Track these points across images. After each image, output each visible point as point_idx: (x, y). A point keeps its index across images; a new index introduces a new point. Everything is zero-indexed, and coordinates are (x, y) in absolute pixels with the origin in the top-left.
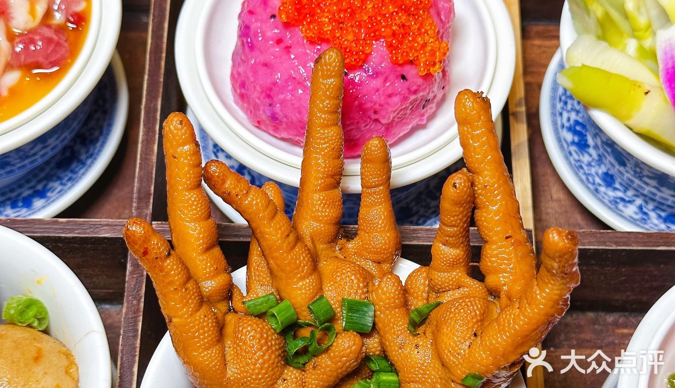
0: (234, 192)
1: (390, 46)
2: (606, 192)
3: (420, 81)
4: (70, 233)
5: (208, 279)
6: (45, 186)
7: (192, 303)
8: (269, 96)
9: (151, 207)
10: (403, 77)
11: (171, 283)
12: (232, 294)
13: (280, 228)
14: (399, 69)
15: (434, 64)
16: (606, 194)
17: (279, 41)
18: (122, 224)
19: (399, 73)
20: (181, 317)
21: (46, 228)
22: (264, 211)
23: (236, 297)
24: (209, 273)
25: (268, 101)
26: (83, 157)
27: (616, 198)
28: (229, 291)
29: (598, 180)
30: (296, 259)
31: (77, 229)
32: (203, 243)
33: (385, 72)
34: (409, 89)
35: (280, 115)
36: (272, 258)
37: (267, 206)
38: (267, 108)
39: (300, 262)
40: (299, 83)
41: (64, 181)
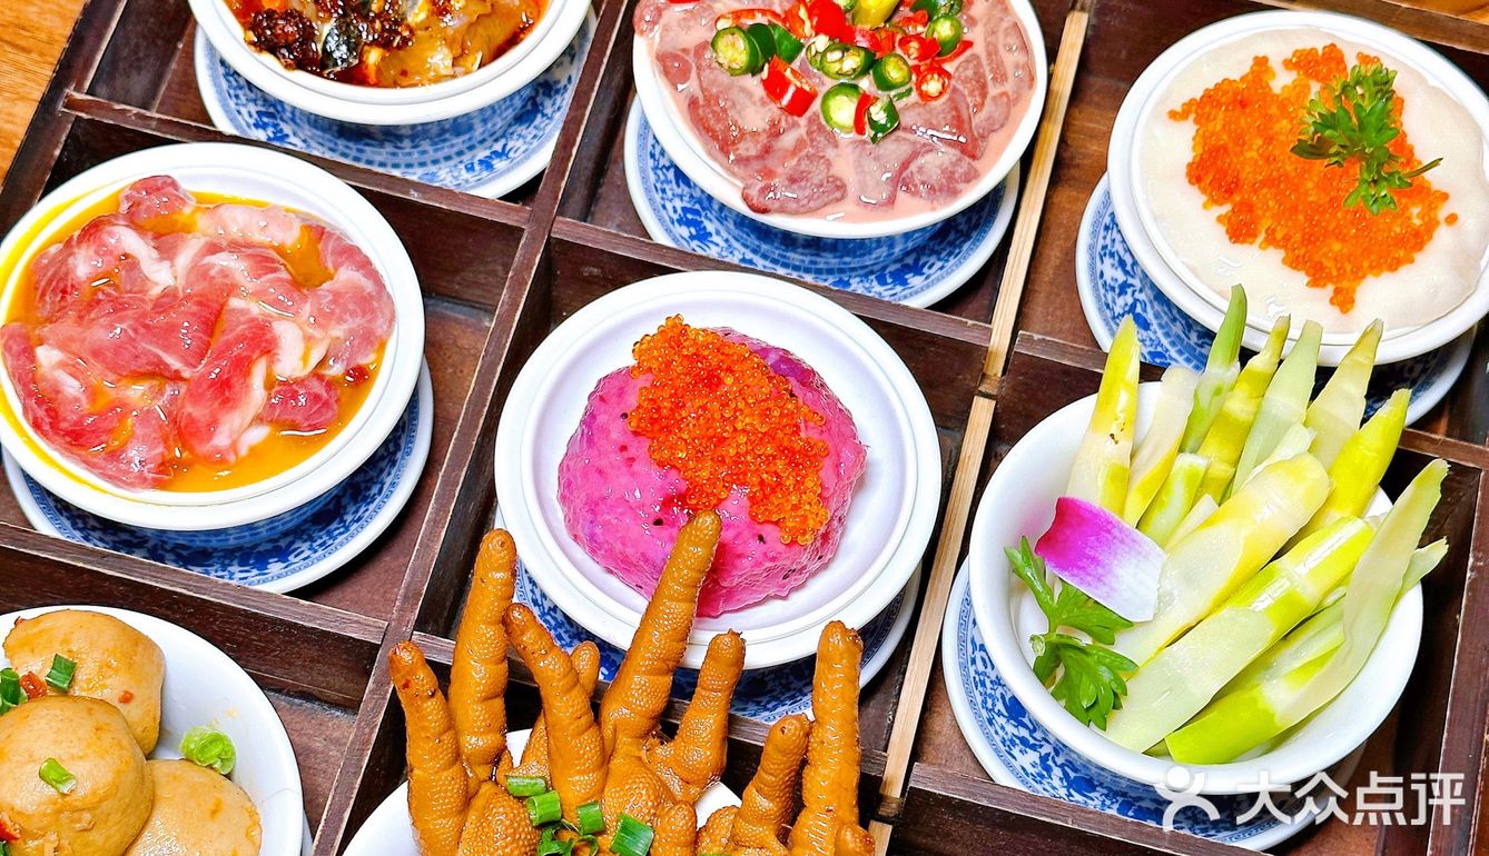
0: (530, 648)
1: (752, 499)
2: (1005, 726)
3: (781, 548)
4: (310, 621)
5: (475, 734)
6: (292, 543)
7: (443, 759)
8: (593, 511)
9: (417, 611)
10: (761, 538)
11: (423, 728)
12: (500, 760)
13: (573, 706)
14: (758, 527)
15: (804, 534)
16: (1003, 728)
17: (623, 448)
18: (377, 625)
19: (755, 532)
20: (425, 770)
21: (281, 608)
22: (559, 680)
23: (504, 764)
24: (479, 728)
25: (589, 517)
26: (349, 518)
27: (1016, 737)
28: (498, 755)
29: (1000, 706)
30: (581, 748)
31: (319, 619)
32: (483, 691)
33: (738, 527)
34: (765, 553)
35: (601, 538)
36: (554, 738)
37: (565, 676)
38: (588, 524)
39: (584, 754)
40: (631, 508)
41: (315, 544)
